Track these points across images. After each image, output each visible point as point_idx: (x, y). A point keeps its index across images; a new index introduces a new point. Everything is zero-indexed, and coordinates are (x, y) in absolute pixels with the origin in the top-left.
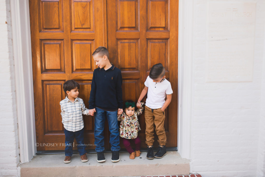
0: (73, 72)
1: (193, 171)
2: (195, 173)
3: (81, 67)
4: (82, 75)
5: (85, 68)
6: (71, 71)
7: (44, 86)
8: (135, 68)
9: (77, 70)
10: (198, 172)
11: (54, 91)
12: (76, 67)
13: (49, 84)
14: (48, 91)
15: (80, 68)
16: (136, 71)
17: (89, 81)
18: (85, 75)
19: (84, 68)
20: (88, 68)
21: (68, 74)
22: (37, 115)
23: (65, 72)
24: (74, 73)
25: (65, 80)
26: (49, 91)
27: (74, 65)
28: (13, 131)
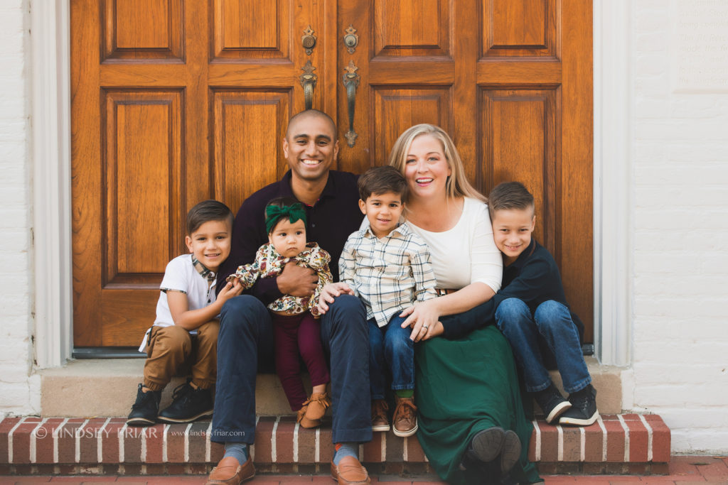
0: (214, 57)
1: (635, 405)
2: (643, 410)
3: (241, 41)
4: (245, 71)
5: (257, 46)
6: (205, 54)
7: (110, 107)
8: (436, 47)
9: (226, 51)
10: (653, 406)
11: (144, 128)
12: (223, 43)
13: (125, 103)
14: (123, 126)
15: (238, 46)
16: (439, 58)
17: (271, 93)
18: (255, 69)
19: (251, 46)
20: (267, 46)
21: (196, 68)
22: (80, 213)
23: (184, 59)
24: (215, 61)
25: (185, 87)
26: (126, 127)
27: (218, 33)
28: (24, 251)
